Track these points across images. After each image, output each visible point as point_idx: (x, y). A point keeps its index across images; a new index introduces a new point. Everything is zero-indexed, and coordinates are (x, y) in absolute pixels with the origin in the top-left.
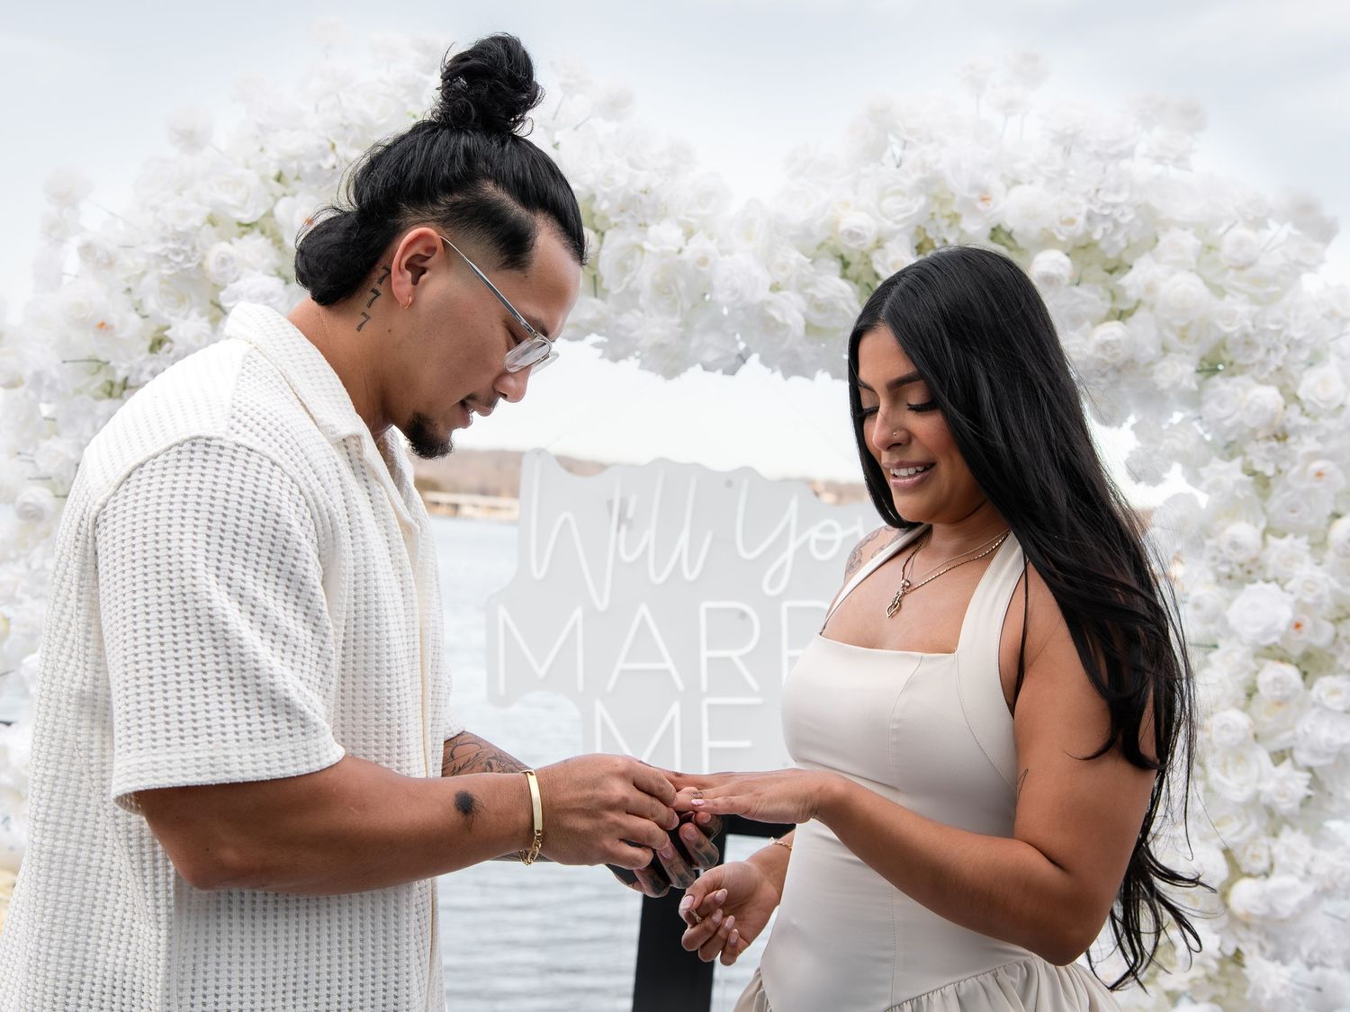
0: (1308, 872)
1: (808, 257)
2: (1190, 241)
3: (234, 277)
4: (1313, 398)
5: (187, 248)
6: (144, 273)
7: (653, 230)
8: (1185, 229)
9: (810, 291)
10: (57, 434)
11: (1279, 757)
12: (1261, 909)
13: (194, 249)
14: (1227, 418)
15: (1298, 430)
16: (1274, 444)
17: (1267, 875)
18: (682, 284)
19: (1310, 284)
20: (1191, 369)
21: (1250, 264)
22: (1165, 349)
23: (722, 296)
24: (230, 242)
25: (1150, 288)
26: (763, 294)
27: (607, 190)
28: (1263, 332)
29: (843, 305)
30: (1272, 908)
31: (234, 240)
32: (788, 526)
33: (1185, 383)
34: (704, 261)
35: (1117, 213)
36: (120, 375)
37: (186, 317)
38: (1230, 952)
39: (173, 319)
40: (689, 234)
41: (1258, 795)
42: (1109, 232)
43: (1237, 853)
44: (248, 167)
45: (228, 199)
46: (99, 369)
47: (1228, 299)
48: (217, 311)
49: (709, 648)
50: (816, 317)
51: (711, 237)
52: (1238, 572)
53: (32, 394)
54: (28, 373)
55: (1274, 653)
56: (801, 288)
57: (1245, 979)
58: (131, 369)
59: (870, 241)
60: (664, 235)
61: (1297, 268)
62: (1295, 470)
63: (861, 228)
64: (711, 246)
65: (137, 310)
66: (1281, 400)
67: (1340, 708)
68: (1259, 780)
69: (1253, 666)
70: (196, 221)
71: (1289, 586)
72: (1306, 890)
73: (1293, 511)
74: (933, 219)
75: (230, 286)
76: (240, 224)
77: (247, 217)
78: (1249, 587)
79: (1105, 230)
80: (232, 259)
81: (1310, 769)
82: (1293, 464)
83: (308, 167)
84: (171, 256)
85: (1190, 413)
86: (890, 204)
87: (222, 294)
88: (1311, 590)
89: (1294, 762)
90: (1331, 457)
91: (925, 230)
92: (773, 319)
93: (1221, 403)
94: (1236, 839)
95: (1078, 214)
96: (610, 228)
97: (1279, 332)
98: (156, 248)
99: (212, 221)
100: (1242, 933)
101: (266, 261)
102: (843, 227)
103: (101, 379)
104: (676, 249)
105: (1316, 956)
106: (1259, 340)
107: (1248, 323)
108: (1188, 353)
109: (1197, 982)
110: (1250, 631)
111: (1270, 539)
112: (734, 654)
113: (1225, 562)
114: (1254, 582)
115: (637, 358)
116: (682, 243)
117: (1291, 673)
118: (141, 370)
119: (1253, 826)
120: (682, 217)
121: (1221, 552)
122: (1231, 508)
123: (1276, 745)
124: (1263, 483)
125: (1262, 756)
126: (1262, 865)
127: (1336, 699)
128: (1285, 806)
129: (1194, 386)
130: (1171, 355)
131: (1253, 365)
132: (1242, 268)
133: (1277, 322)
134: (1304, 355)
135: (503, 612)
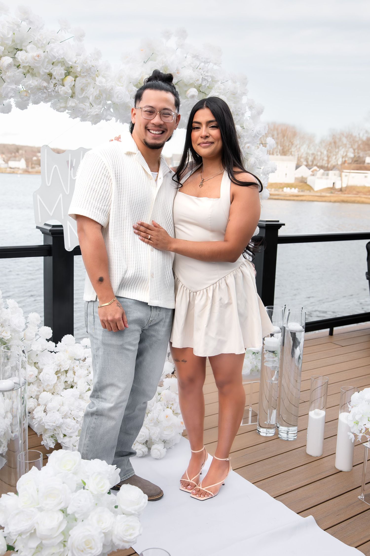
7: (98, 79)
18: (104, 96)
34: (111, 89)
35: (208, 78)
64: (113, 84)
79: (205, 83)
95: (200, 78)
104: (103, 85)
135: (38, 197)
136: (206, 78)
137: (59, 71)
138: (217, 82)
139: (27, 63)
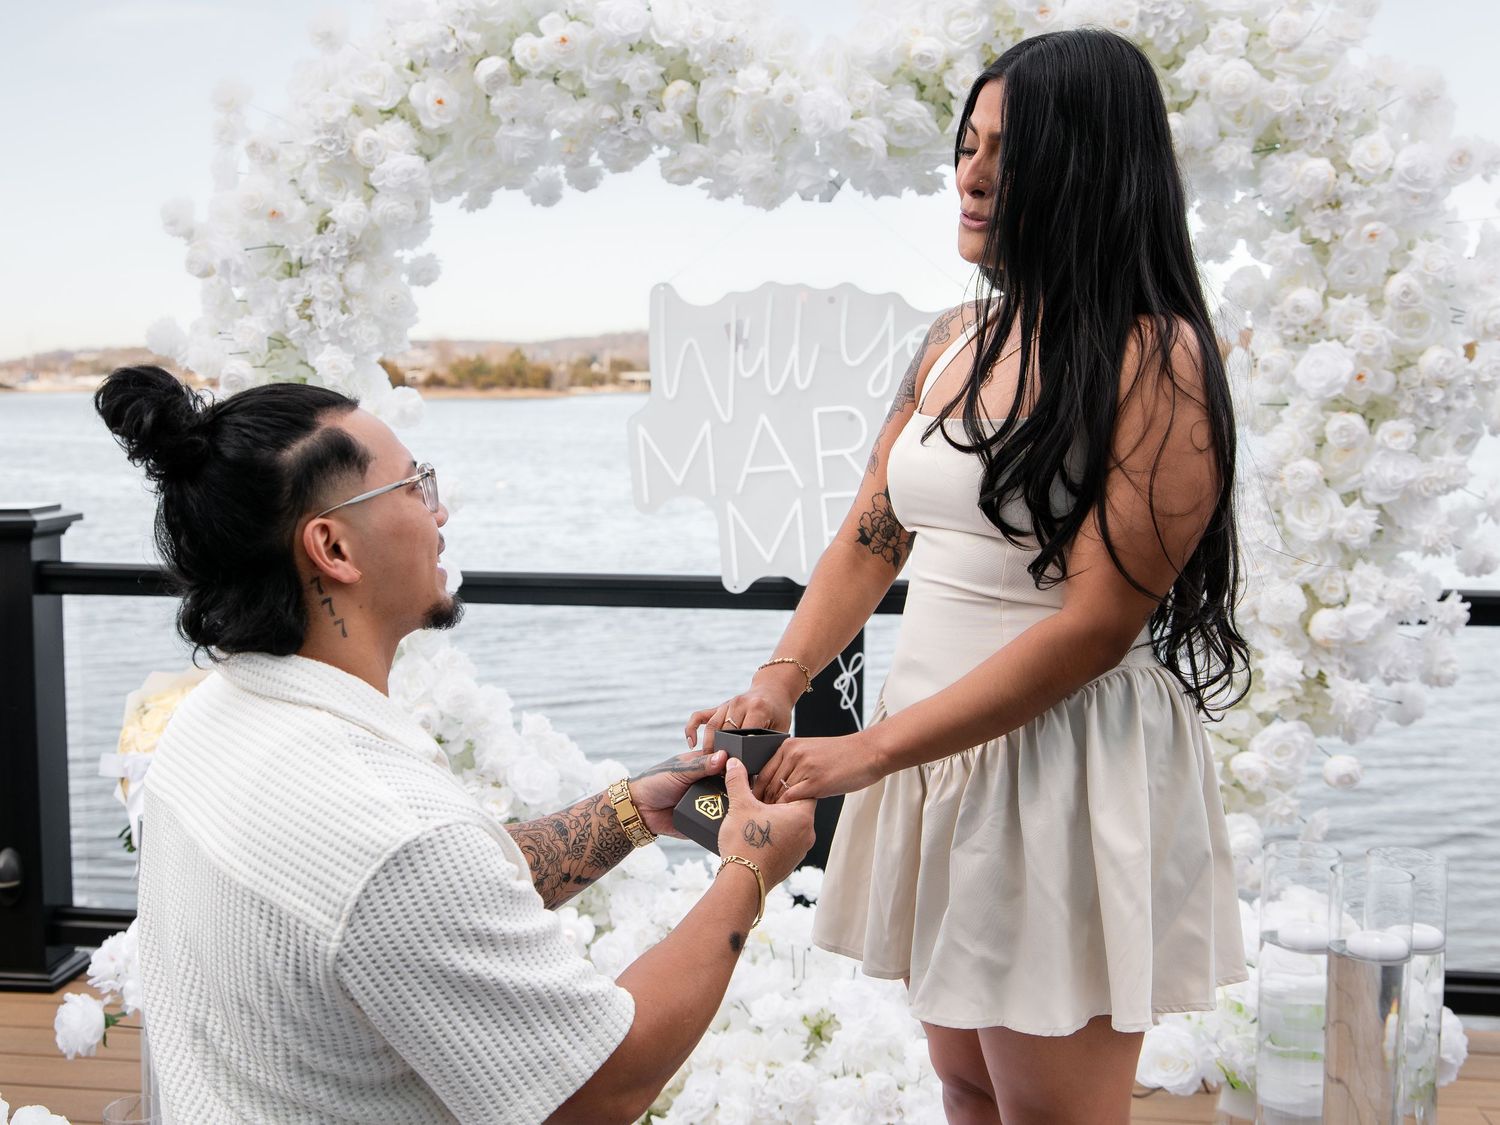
0: (1381, 598)
1: (884, 84)
2: (1238, 30)
3: (381, 158)
4: (1362, 165)
5: (337, 137)
6: (305, 165)
7: (741, 74)
8: (1233, 19)
9: (889, 115)
10: (250, 314)
11: (1349, 498)
12: (1340, 635)
13: (343, 137)
14: (1283, 192)
15: (1350, 196)
16: (1329, 211)
17: (1343, 604)
18: (771, 121)
19: (1356, 58)
20: (1246, 150)
21: (1296, 45)
22: (1222, 135)
23: (808, 129)
24: (375, 129)
25: (1204, 79)
26: (846, 122)
27: (697, 42)
28: (1313, 108)
29: (921, 125)
30: (1349, 632)
31: (377, 126)
32: (886, 334)
33: (1242, 163)
34: (789, 98)
35: (1167, 11)
36: (294, 257)
37: (344, 200)
38: (1313, 674)
39: (333, 202)
40: (775, 75)
41: (1330, 534)
42: (1161, 29)
43: (1314, 587)
44: (383, 60)
45: (368, 89)
46: (278, 253)
47: (1278, 80)
48: (371, 192)
49: (823, 449)
50: (896, 139)
51: (795, 75)
52: (1303, 334)
53: (224, 281)
54: (217, 262)
55: (1339, 404)
56: (881, 113)
57: (1329, 699)
58: (302, 250)
59: (940, 63)
60: (752, 78)
61: (1340, 45)
62: (1349, 234)
63: (930, 52)
64: (795, 84)
65: (303, 198)
66: (1332, 170)
67: (1403, 448)
68: (1331, 520)
69: (1321, 418)
70: (343, 112)
71: (1349, 342)
72: (1380, 615)
73: (1351, 273)
74: (997, 36)
75: (377, 167)
76: (382, 112)
77: (386, 105)
78: (1312, 346)
79: (1157, 28)
80: (376, 142)
81: (1379, 506)
82: (1348, 228)
83: (433, 53)
84: (325, 147)
85: (1252, 192)
86: (956, 26)
87: (372, 175)
88: (1370, 344)
89: (1363, 500)
90: (1383, 218)
91: (990, 47)
92: (857, 144)
93: (1277, 180)
94: (1312, 575)
95: (1132, 16)
96: (704, 78)
97: (1328, 106)
98: (313, 141)
99: (357, 111)
100: (1324, 658)
101: (407, 142)
102: (913, 53)
103: (280, 261)
104: (763, 90)
105: (1393, 673)
106: (1309, 115)
107: (1298, 101)
108: (1244, 135)
109: (1284, 703)
110: (1315, 386)
111: (1331, 300)
112: (846, 452)
113: (1290, 326)
114: (1318, 341)
115: (740, 194)
116: (768, 83)
117: (1356, 421)
118: (311, 250)
119: (1329, 562)
120: (767, 59)
121: (1285, 317)
122: (1292, 276)
123: (1346, 488)
124: (1321, 249)
125: (1333, 498)
126: (1339, 595)
127: (1400, 440)
128: (1356, 541)
129: (1251, 166)
130: (1226, 139)
131: (1306, 139)
132: (1289, 50)
133: (1326, 97)
134: (1353, 126)
135: (642, 431)
136: (1157, 11)
137: (639, 71)
138: (1215, 17)
139: (539, 64)
